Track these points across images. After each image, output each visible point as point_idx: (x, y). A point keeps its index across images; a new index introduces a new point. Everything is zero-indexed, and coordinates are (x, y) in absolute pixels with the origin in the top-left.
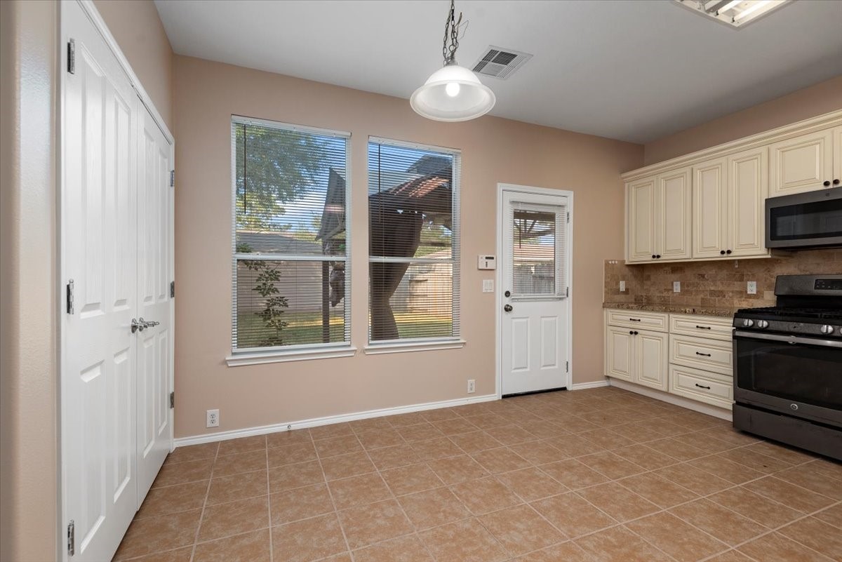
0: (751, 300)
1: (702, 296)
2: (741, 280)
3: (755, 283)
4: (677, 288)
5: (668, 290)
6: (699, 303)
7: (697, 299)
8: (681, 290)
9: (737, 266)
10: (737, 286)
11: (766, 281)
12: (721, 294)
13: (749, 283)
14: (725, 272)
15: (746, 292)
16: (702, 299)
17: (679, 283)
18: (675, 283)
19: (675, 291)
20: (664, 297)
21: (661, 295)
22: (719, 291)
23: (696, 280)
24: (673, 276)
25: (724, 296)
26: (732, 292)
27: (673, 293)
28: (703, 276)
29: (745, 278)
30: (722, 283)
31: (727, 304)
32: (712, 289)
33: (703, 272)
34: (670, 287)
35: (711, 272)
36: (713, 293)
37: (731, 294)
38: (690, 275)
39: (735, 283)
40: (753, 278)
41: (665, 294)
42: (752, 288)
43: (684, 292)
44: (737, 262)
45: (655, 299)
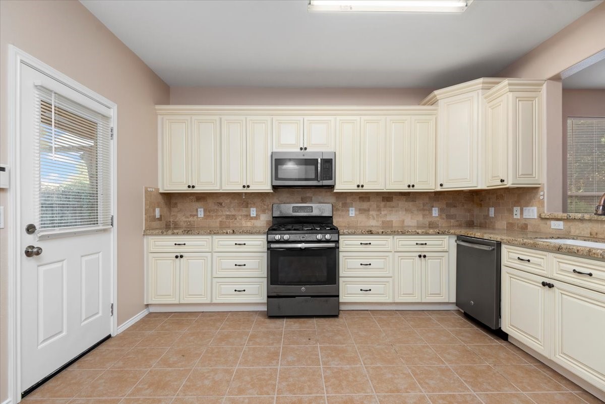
0: (252, 221)
1: (220, 219)
2: (247, 207)
3: (255, 209)
4: (201, 213)
5: (194, 216)
6: (218, 225)
7: (215, 223)
8: (204, 215)
9: (244, 197)
10: (244, 212)
11: (261, 207)
12: (234, 217)
13: (252, 209)
14: (236, 201)
15: (250, 215)
16: (221, 221)
17: (202, 209)
18: (199, 210)
19: (199, 216)
20: (190, 222)
21: (187, 220)
22: (233, 215)
23: (216, 207)
24: (198, 204)
25: (236, 219)
26: (241, 215)
27: (198, 218)
28: (221, 204)
29: (249, 206)
30: (234, 209)
31: (238, 225)
32: (228, 213)
33: (221, 201)
34: (195, 213)
35: (227, 201)
36: (228, 217)
37: (240, 217)
38: (211, 203)
39: (243, 209)
40: (254, 205)
41: (191, 219)
42: (253, 212)
43: (206, 216)
44: (244, 194)
45: (182, 223)
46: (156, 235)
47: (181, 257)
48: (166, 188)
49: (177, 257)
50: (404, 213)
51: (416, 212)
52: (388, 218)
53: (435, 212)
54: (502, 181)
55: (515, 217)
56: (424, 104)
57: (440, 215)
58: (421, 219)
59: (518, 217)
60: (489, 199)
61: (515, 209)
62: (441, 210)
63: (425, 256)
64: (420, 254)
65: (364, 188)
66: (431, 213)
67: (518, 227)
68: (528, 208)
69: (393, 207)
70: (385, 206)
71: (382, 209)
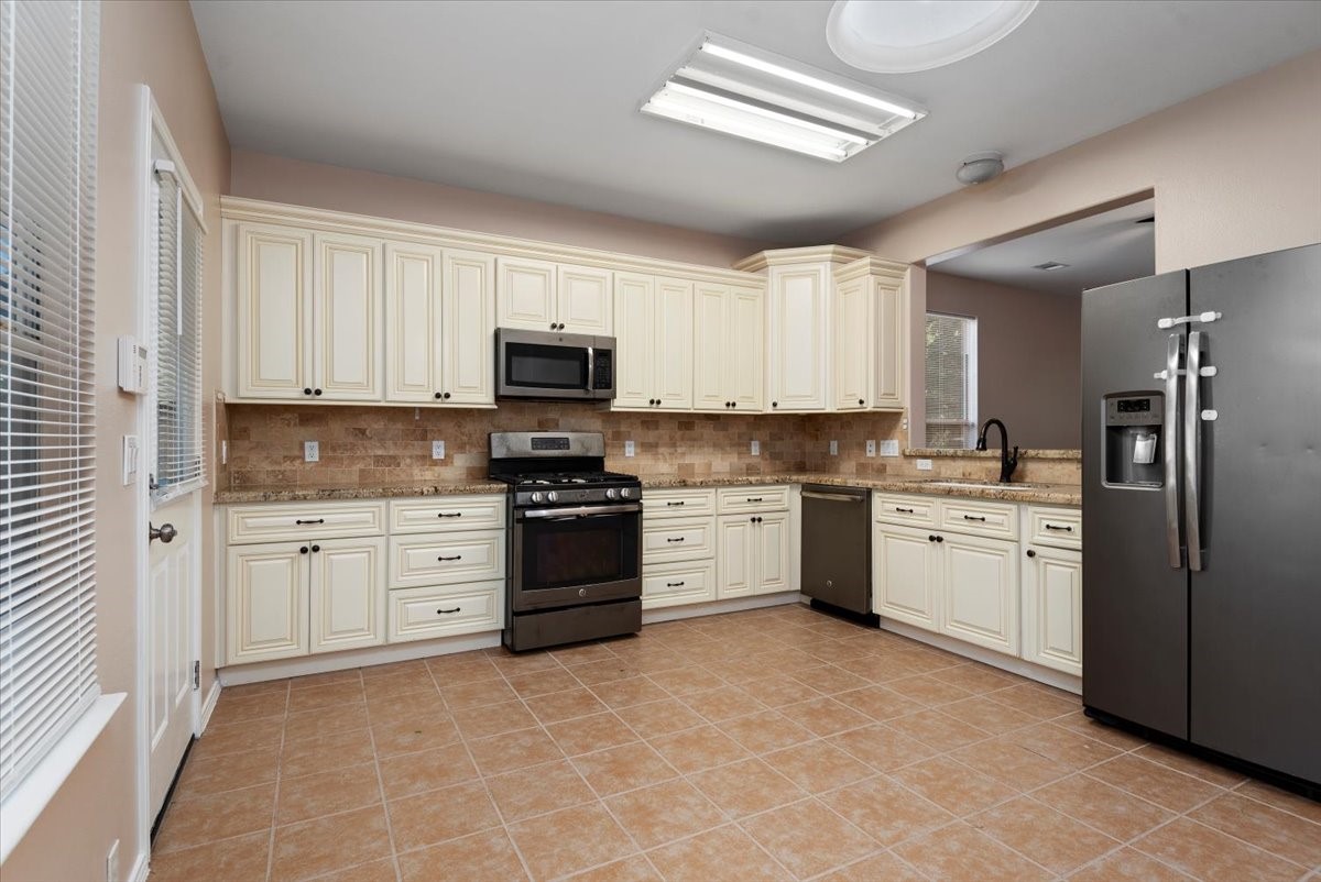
0: (436, 468)
1: (361, 466)
2: (424, 438)
3: (442, 443)
4: (312, 453)
5: (293, 459)
6: (356, 478)
7: (348, 474)
8: (320, 458)
9: (417, 418)
10: (417, 449)
11: (455, 440)
12: (394, 461)
13: (435, 443)
14: (399, 426)
15: (431, 456)
16: (362, 471)
17: (316, 444)
18: (307, 444)
19: (307, 460)
20: (283, 473)
21: (277, 468)
22: (390, 457)
23: (351, 439)
24: (302, 432)
25: (399, 465)
26: (411, 457)
27: (303, 462)
28: (363, 432)
29: (429, 436)
30: (396, 444)
31: (403, 476)
32: (379, 452)
33: (363, 425)
34: (296, 453)
35: (378, 425)
36: (379, 460)
37: (408, 461)
38: (337, 428)
39: (416, 443)
40: (440, 435)
41: (287, 466)
42: (438, 450)
43: (325, 459)
44: (417, 411)
45: (262, 476)
46: (249, 502)
47: (316, 549)
48: (242, 394)
49: (304, 550)
50: (711, 450)
51: (728, 448)
52: (688, 460)
53: (755, 450)
54: (861, 402)
55: (869, 455)
56: (739, 269)
57: (762, 454)
58: (736, 460)
59: (873, 454)
60: (830, 428)
61: (869, 442)
62: (763, 446)
63: (760, 520)
64: (753, 516)
65: (661, 406)
66: (749, 451)
67: (873, 469)
68: (887, 442)
69: (695, 440)
70: (682, 439)
71: (678, 444)
